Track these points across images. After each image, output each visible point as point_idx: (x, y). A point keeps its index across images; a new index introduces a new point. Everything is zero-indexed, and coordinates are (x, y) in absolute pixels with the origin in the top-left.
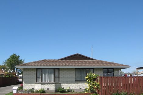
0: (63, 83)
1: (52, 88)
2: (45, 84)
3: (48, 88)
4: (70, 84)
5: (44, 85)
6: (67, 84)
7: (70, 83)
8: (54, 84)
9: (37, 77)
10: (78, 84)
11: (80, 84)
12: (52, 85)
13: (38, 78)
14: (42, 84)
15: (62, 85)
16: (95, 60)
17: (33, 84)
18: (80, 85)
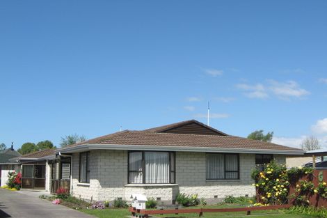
0: (183, 185)
1: (166, 195)
2: (153, 187)
3: (158, 196)
4: (197, 188)
5: (151, 191)
6: (191, 188)
7: (195, 186)
8: (170, 187)
9: (129, 172)
10: (212, 188)
11: (216, 187)
12: (166, 189)
13: (132, 174)
14: (146, 188)
15: (181, 188)
16: (225, 135)
17: (121, 189)
18: (214, 190)
